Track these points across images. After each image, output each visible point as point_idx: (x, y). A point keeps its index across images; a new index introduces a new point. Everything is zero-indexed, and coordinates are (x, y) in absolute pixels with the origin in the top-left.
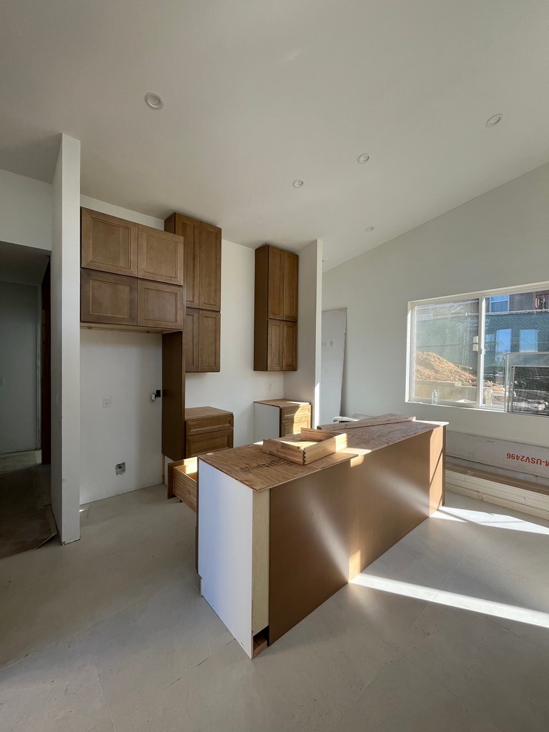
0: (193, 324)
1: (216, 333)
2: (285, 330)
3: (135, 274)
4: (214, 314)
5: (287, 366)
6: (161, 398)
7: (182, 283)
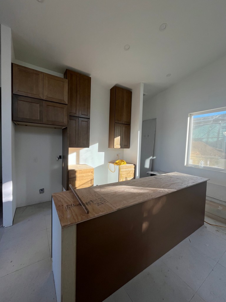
0: (76, 124)
1: (87, 129)
2: (124, 129)
3: (42, 98)
4: (86, 120)
5: (124, 146)
6: (62, 159)
7: (67, 103)
